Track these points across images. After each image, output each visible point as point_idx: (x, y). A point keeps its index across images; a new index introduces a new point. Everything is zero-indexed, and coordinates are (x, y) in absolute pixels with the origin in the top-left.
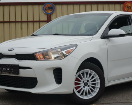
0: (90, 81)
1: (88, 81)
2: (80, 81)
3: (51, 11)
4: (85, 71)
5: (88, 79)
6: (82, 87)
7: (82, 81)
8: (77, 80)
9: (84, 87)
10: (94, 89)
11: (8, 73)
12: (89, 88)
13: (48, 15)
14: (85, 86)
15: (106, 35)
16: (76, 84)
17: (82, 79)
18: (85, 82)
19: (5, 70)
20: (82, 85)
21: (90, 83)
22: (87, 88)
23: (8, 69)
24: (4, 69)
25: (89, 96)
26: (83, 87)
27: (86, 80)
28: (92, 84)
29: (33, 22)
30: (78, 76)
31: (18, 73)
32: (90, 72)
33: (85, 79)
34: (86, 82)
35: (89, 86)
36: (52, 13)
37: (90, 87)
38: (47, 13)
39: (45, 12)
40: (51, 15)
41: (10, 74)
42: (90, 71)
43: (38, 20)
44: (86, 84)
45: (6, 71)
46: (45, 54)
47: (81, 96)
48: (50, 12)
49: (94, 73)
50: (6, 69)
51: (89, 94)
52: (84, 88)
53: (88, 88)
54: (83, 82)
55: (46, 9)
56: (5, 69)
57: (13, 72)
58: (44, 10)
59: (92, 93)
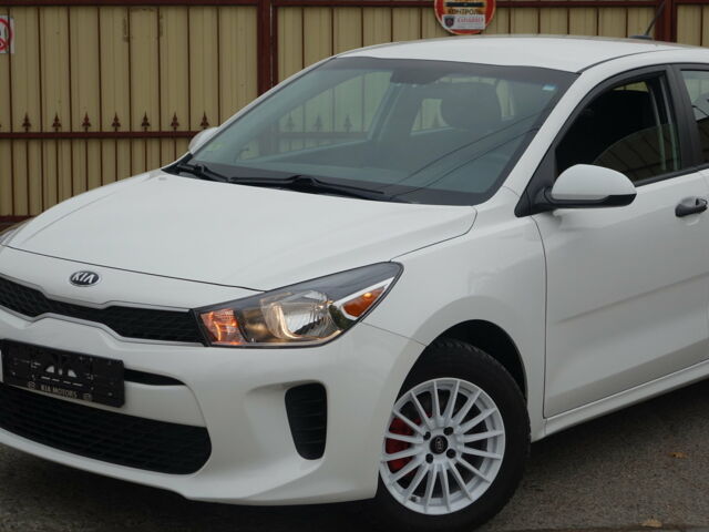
0: (458, 430)
1: (449, 431)
2: (411, 433)
4: (435, 384)
5: (451, 423)
6: (421, 459)
7: (421, 430)
8: (396, 426)
9: (429, 459)
10: (478, 467)
11: (71, 393)
12: (452, 463)
14: (434, 456)
15: (540, 199)
16: (391, 446)
17: (419, 422)
18: (433, 435)
19: (55, 374)
20: (421, 449)
21: (458, 442)
22: (442, 463)
23: (71, 374)
24: (51, 370)
25: (453, 501)
26: (424, 457)
27: (438, 428)
28: (468, 445)
30: (403, 411)
31: (120, 399)
32: (460, 387)
33: (435, 424)
34: (442, 433)
35: (451, 454)
37: (459, 458)
41: (80, 397)
42: (457, 384)
44: (438, 446)
45: (63, 382)
46: (246, 315)
47: (413, 500)
49: (477, 394)
50: (61, 372)
51: (451, 492)
52: (428, 466)
53: (448, 463)
54: (427, 436)
56: (56, 370)
57: (93, 394)
59: (467, 487)
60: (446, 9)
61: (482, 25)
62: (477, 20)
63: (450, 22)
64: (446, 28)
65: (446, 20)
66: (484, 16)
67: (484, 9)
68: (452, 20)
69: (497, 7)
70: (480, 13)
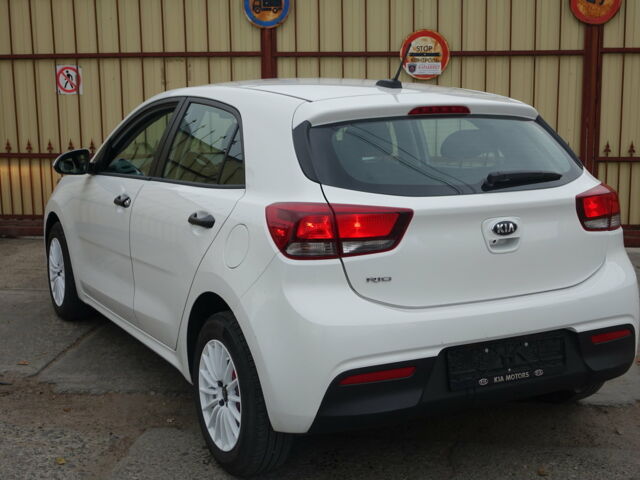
3: (276, 16)
13: (263, 31)
29: (209, 55)
36: (280, 22)
38: (260, 23)
39: (253, 18)
40: (275, 29)
43: (224, 48)
48: (271, 16)
55: (254, 7)
58: (247, 9)
60: (409, 58)
61: (439, 71)
62: (435, 67)
63: (412, 69)
64: (409, 73)
65: (410, 67)
66: (440, 64)
67: (440, 58)
68: (415, 67)
69: (451, 56)
70: (437, 61)
